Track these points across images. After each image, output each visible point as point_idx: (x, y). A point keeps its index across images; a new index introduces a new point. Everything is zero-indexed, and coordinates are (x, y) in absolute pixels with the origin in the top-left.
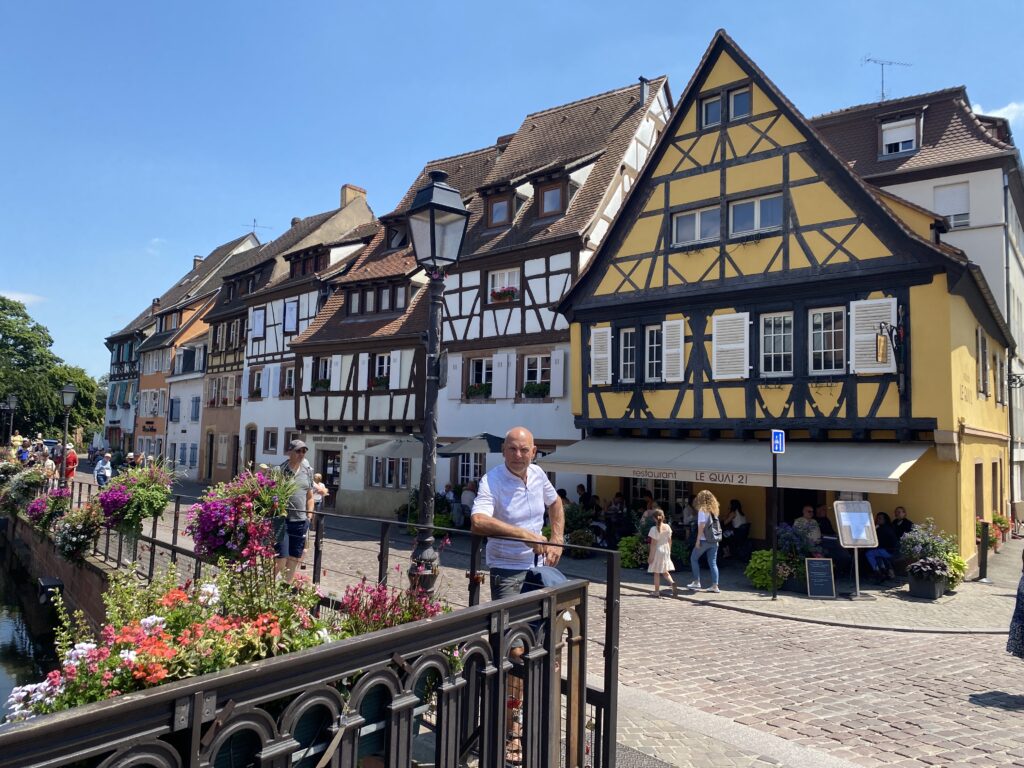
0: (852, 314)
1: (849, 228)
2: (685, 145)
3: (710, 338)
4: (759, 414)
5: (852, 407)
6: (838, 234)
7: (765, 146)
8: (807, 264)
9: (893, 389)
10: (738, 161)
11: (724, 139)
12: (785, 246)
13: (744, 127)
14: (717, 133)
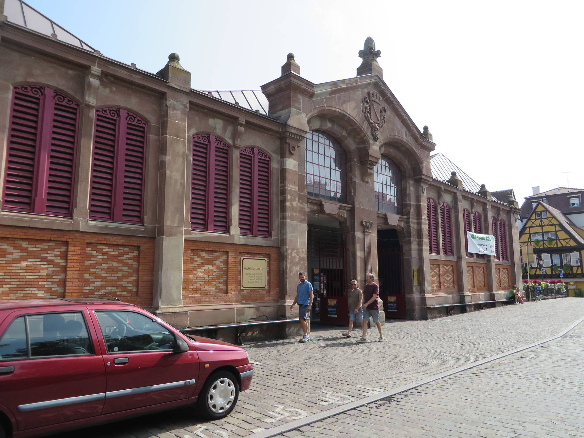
0: (571, 255)
1: (569, 240)
2: (533, 221)
4: (554, 273)
5: (572, 271)
6: (567, 241)
7: (550, 223)
8: (561, 246)
9: (580, 268)
10: (545, 226)
11: (541, 221)
12: (557, 242)
13: (546, 219)
14: (540, 220)
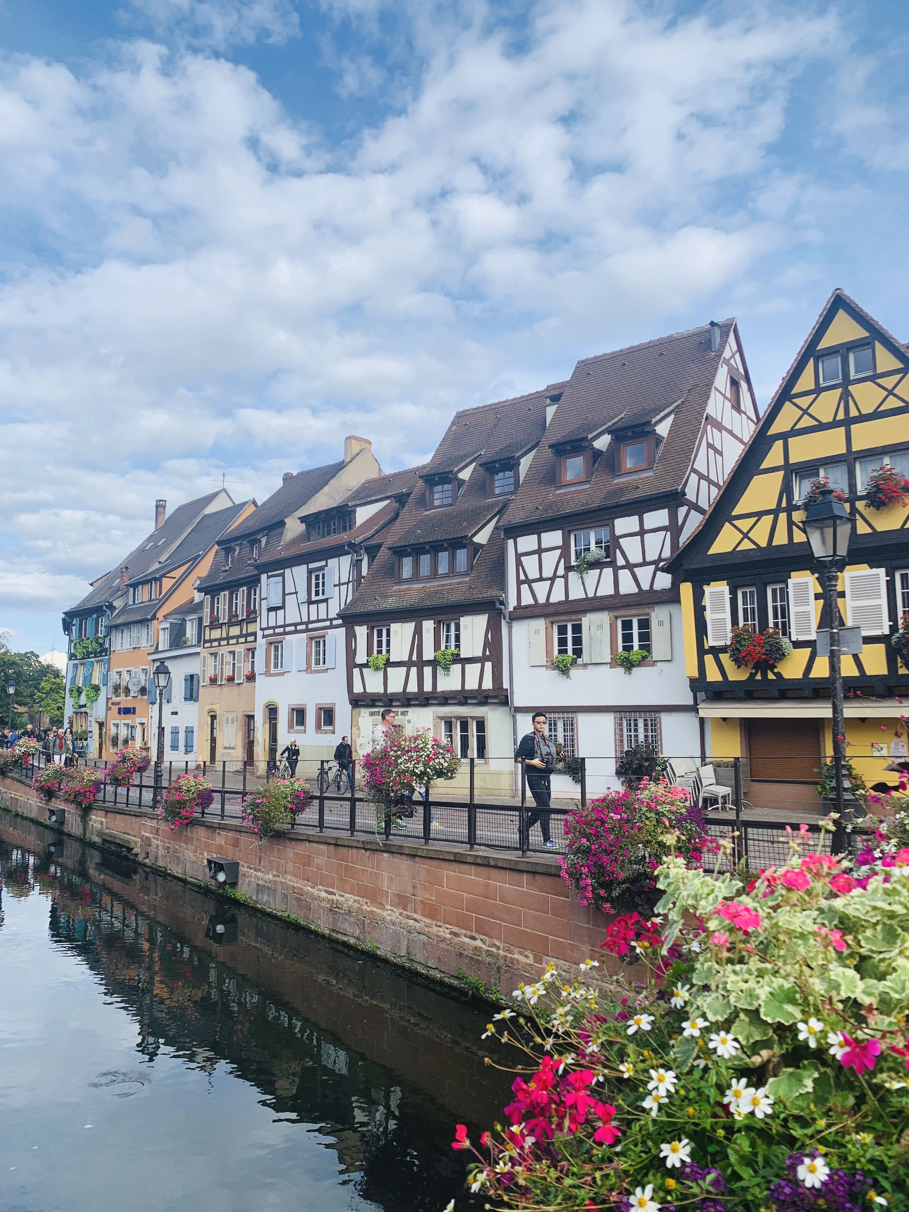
2: (804, 402)
3: (842, 595)
4: (902, 670)
7: (893, 403)
10: (863, 418)
11: (846, 396)
13: (868, 384)
14: (839, 391)
